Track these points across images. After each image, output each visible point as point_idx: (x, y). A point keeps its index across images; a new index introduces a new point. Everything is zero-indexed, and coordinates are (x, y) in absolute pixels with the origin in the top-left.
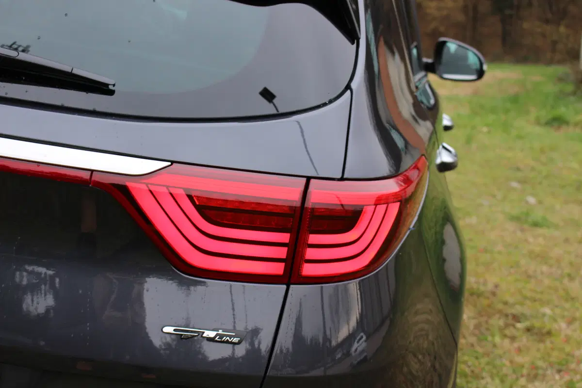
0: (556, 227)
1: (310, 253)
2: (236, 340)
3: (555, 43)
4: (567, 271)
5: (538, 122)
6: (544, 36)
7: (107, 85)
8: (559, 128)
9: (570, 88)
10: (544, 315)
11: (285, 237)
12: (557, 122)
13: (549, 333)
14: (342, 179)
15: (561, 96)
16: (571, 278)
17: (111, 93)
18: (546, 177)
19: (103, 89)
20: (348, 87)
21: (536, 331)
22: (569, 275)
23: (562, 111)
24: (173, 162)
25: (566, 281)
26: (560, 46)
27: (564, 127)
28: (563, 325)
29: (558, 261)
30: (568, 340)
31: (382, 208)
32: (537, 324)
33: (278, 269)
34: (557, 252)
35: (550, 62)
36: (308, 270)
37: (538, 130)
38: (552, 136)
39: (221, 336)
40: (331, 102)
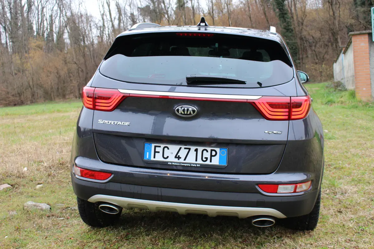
0: (338, 138)
1: (293, 113)
2: (280, 133)
3: (321, 72)
4: (345, 150)
5: (322, 104)
6: (316, 70)
7: (245, 82)
8: (331, 105)
9: (332, 90)
10: (339, 163)
11: (287, 110)
12: (330, 102)
13: (342, 168)
14: (297, 96)
15: (329, 93)
16: (347, 152)
17: (246, 84)
18: (330, 122)
19: (244, 83)
20: (294, 77)
21: (337, 168)
22: (346, 152)
23: (331, 98)
24: (262, 96)
25: (345, 154)
26: (323, 74)
27: (334, 104)
28: (347, 165)
29: (341, 148)
30: (349, 168)
31: (306, 102)
32: (338, 166)
33: (287, 117)
34: (340, 146)
35: (320, 81)
36: (293, 117)
37: (323, 106)
38: (329, 108)
39: (277, 132)
40: (291, 80)
